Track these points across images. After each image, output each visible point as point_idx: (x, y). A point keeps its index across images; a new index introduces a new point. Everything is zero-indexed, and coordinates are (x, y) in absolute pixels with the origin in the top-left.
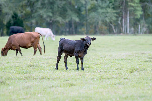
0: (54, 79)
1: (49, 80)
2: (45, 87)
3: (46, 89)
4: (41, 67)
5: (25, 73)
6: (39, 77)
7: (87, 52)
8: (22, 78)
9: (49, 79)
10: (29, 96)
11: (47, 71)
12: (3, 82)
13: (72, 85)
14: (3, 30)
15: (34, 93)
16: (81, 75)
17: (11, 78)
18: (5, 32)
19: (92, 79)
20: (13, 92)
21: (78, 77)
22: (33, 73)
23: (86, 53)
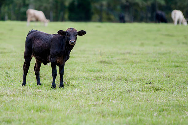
0: (134, 80)
1: (127, 82)
2: (121, 91)
3: (123, 94)
4: (116, 64)
5: (94, 71)
6: (113, 77)
7: (69, 56)
8: (90, 77)
9: (126, 80)
10: (101, 101)
11: (124, 69)
12: (67, 82)
13: (157, 89)
14: (64, 14)
15: (108, 98)
16: (169, 77)
17: (76, 77)
18: (66, 16)
19: (185, 82)
20: (80, 96)
21: (166, 79)
22: (105, 72)
23: (68, 58)
